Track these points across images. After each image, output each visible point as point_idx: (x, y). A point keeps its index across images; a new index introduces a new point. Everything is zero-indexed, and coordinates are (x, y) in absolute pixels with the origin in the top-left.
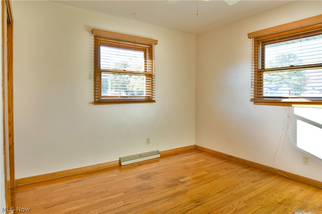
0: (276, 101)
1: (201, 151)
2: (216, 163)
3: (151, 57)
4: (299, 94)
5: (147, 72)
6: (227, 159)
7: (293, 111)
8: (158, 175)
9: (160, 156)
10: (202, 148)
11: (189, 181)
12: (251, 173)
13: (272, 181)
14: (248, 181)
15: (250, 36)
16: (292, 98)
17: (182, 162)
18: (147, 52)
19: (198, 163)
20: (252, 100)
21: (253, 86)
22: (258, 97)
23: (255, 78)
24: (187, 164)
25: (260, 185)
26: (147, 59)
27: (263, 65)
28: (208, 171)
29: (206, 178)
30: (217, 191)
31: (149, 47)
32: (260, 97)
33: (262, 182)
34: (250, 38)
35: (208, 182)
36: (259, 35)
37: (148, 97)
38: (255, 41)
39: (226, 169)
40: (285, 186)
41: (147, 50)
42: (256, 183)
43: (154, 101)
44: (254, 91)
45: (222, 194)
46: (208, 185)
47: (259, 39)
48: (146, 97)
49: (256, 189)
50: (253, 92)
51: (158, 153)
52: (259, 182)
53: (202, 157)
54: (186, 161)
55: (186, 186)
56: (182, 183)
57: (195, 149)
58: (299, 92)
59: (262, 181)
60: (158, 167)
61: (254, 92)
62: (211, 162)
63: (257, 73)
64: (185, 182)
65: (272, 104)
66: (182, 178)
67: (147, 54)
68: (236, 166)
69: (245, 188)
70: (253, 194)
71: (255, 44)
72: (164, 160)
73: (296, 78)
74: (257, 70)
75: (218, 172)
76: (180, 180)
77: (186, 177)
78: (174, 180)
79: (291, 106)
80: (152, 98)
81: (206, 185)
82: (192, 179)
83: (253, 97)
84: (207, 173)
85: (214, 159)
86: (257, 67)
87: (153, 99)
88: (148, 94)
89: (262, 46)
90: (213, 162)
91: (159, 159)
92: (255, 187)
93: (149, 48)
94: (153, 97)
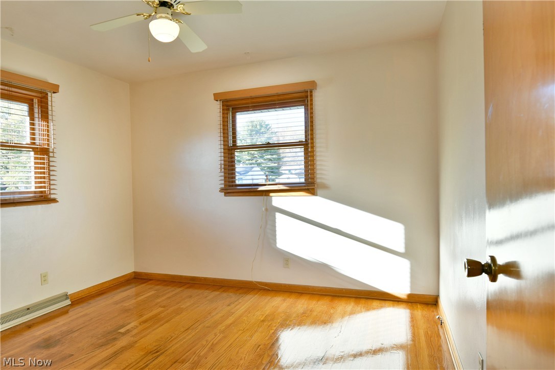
0: (252, 190)
1: (145, 281)
2: (174, 293)
3: (45, 116)
4: (273, 180)
5: (37, 144)
6: (189, 283)
7: (271, 201)
8: (76, 334)
9: (71, 303)
10: (147, 274)
11: (135, 328)
12: (225, 295)
13: (251, 298)
14: (222, 306)
15: (217, 97)
16: (269, 185)
17: (116, 303)
18: (36, 106)
19: (146, 298)
20: (222, 190)
21: (223, 170)
22: (230, 186)
23: (225, 159)
24: (127, 304)
25: (238, 307)
26: (36, 120)
27: (234, 141)
28: (164, 307)
29: (162, 316)
30: (182, 330)
31: (40, 95)
32: (232, 186)
33: (240, 303)
34: (217, 101)
35: (167, 322)
36: (228, 97)
37: (41, 192)
38: (223, 105)
39: (190, 297)
40: (266, 300)
41: (36, 101)
42: (233, 306)
43: (54, 201)
44: (225, 177)
45: (190, 332)
46: (167, 325)
47: (229, 103)
48: (35, 192)
49: (233, 313)
50: (223, 178)
51: (66, 296)
52: (236, 303)
53: (149, 289)
54: (123, 300)
55: (133, 336)
56: (124, 334)
57: (135, 278)
58: (274, 177)
59: (240, 301)
60: (71, 320)
61: (225, 179)
62: (165, 292)
63: (227, 151)
64: (128, 331)
65: (247, 194)
66: (123, 326)
67: (36, 110)
68: (202, 291)
69: (220, 315)
70: (230, 320)
71: (223, 109)
72: (81, 307)
73: (269, 157)
74: (226, 147)
75: (180, 304)
76: (119, 331)
77: (129, 323)
78: (109, 333)
79: (269, 196)
80: (50, 194)
81: (164, 326)
82: (140, 324)
83: (223, 186)
84: (162, 309)
85: (169, 287)
86: (227, 143)
87: (52, 196)
88: (41, 187)
89: (232, 114)
90: (168, 293)
91: (69, 307)
92: (233, 311)
93: (41, 98)
94: (52, 192)
